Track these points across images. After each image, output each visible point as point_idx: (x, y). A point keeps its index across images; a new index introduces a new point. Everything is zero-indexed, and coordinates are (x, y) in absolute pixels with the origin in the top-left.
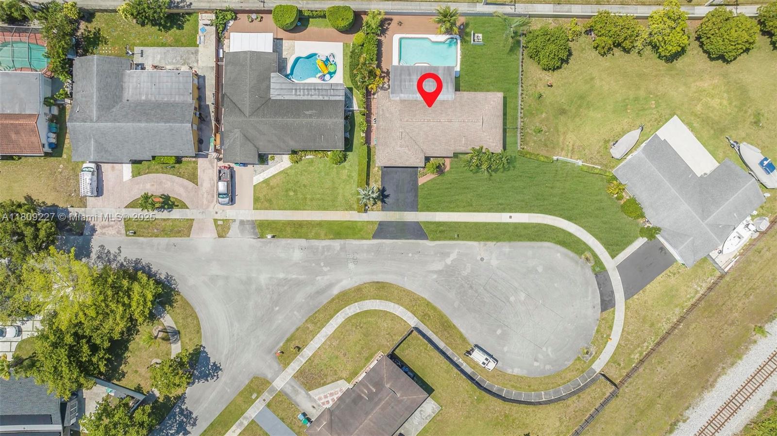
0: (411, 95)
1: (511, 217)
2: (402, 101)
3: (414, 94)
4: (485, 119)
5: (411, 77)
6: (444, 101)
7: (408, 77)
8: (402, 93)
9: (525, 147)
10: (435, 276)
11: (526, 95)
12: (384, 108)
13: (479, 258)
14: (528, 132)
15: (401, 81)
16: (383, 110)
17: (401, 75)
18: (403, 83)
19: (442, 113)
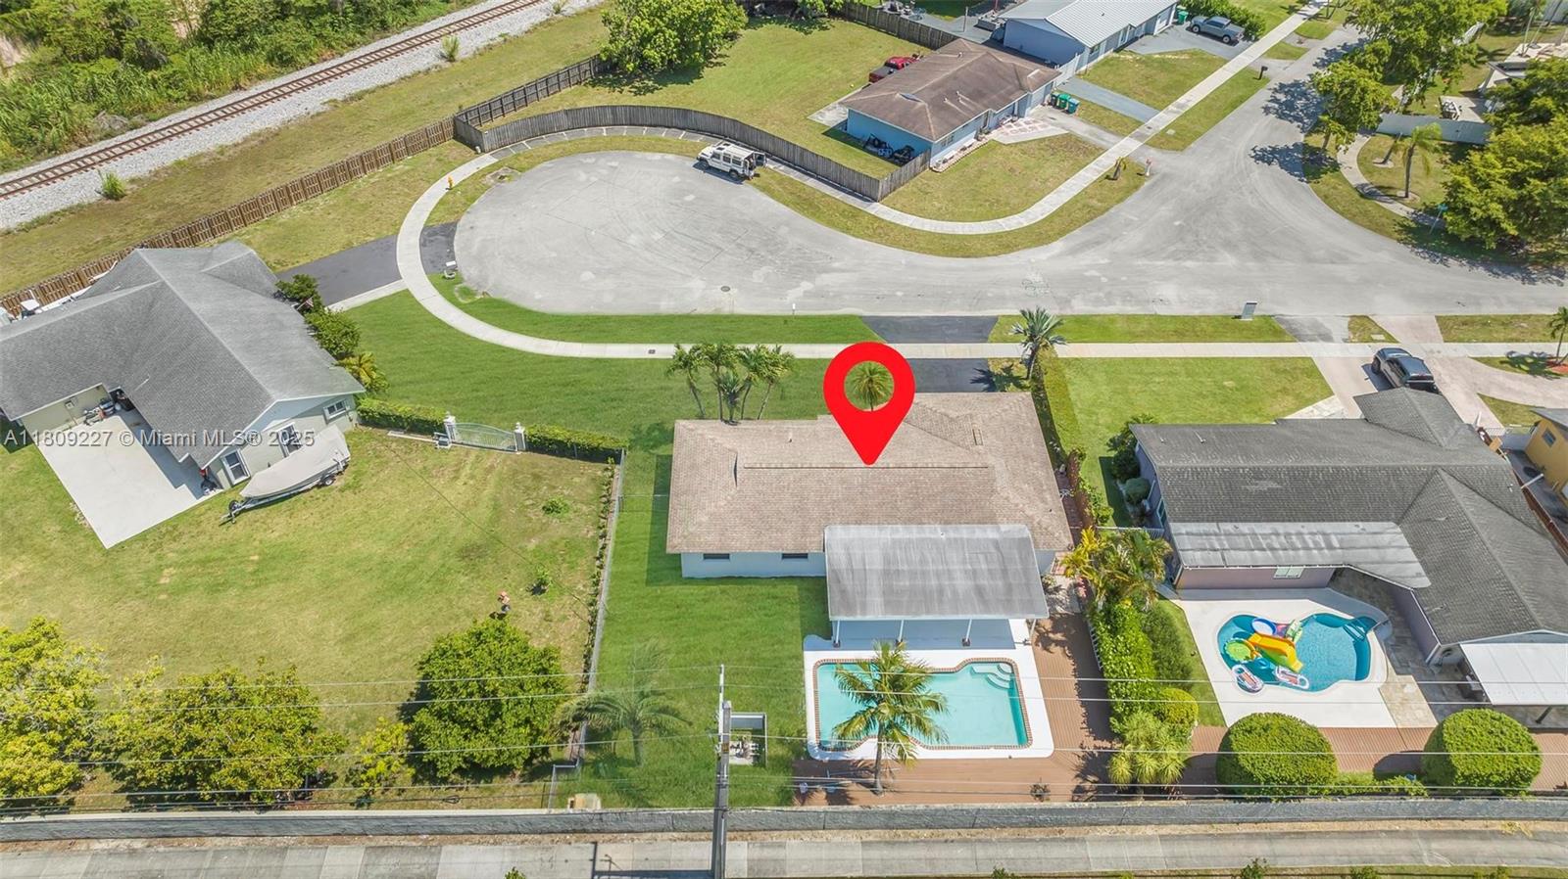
0: (965, 536)
1: (652, 352)
2: (989, 519)
3: (955, 540)
4: (729, 478)
5: (970, 583)
6: (858, 523)
7: (984, 582)
8: (996, 544)
9: (599, 473)
10: (836, 265)
11: (580, 593)
12: (1041, 505)
13: (734, 291)
14: (588, 504)
15: (1005, 571)
16: (1044, 501)
17: (1009, 589)
18: (996, 566)
19: (862, 486)
